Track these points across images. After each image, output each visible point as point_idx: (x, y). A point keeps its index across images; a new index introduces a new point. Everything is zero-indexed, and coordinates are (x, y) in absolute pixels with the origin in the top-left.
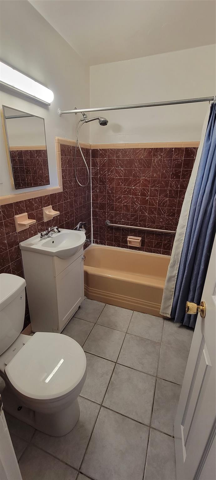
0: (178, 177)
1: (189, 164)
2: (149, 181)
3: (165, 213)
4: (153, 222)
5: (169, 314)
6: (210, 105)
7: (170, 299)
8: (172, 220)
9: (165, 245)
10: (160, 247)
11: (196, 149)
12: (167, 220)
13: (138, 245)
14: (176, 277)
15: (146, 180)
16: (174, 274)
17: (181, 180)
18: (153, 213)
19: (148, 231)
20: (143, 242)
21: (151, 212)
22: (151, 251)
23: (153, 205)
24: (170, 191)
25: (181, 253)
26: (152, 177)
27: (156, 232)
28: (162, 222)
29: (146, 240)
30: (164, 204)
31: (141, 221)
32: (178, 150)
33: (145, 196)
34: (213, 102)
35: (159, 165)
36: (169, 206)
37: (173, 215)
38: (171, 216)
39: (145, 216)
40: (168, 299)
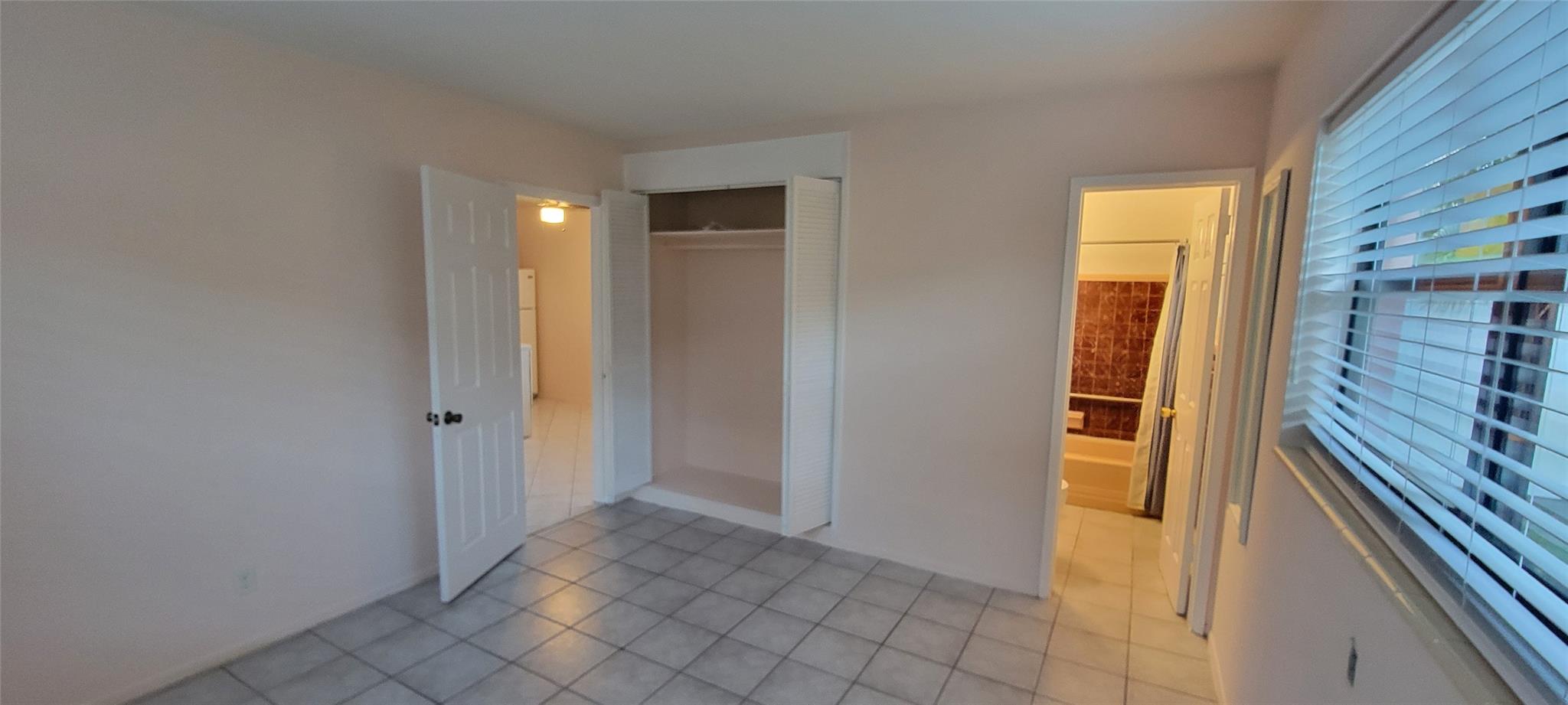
0: (1142, 320)
1: (1157, 303)
2: (1096, 326)
3: (1123, 372)
4: (1103, 387)
5: (1141, 505)
6: (1177, 247)
7: (1142, 481)
8: (1135, 384)
9: (1126, 424)
10: (1117, 428)
11: (1166, 284)
12: (1127, 383)
13: (1079, 426)
14: (1150, 447)
15: (1091, 324)
16: (1145, 444)
17: (1146, 324)
18: (1102, 373)
19: (1095, 401)
20: (1086, 420)
21: (1100, 372)
22: (1100, 435)
23: (1103, 361)
24: (1131, 340)
25: (1154, 413)
26: (1101, 320)
27: (1110, 402)
28: (1118, 387)
29: (1092, 418)
30: (1121, 359)
31: (1082, 385)
32: (1140, 285)
33: (1090, 346)
34: (1178, 244)
35: (1112, 304)
36: (1129, 362)
37: (1138, 375)
38: (1133, 377)
39: (1090, 378)
40: (1139, 481)
